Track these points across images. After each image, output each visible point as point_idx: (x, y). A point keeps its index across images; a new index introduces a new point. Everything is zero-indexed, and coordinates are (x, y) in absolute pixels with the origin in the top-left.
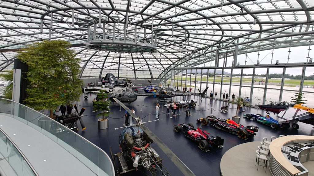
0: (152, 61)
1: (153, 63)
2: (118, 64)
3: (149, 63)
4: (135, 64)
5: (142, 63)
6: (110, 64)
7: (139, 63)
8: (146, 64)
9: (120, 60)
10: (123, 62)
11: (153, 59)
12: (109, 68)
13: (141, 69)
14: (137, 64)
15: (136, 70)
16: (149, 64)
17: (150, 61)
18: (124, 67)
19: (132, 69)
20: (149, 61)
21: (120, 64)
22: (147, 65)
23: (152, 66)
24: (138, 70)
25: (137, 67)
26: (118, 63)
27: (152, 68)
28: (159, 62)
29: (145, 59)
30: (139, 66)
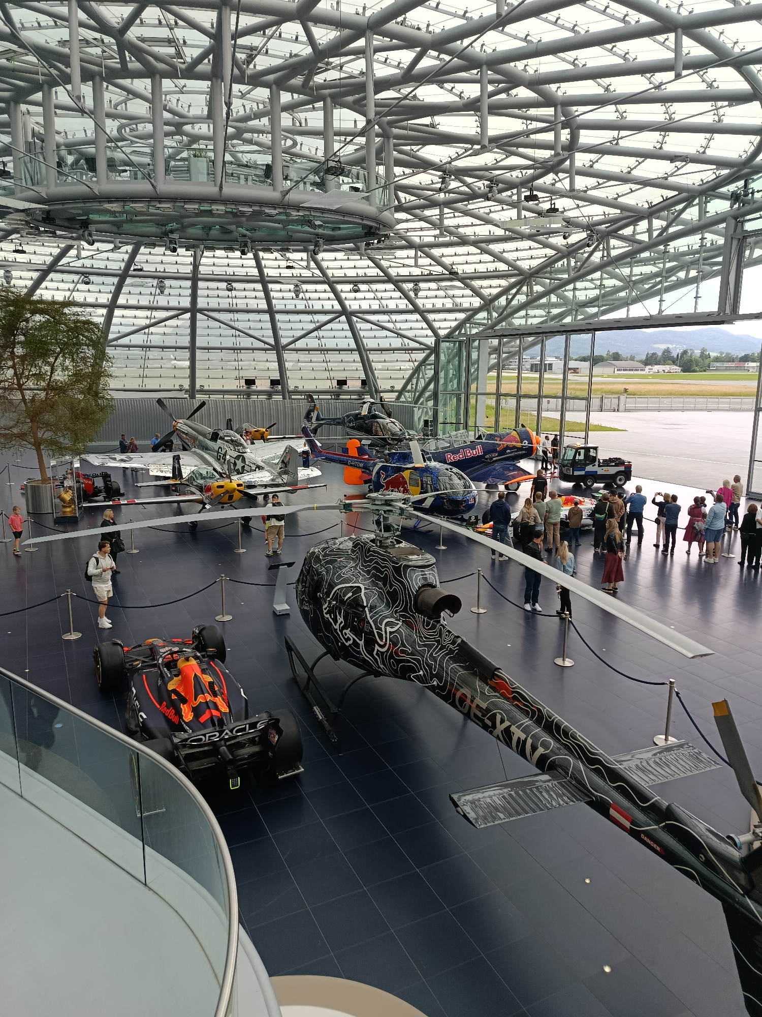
0: (371, 295)
1: (375, 306)
2: (188, 315)
3: (353, 305)
4: (278, 317)
5: (317, 306)
6: (141, 318)
7: (301, 305)
8: (340, 314)
9: (194, 296)
10: (214, 304)
11: (374, 287)
12: (137, 339)
13: (311, 342)
14: (288, 312)
15: (284, 348)
16: (354, 313)
17: (358, 295)
18: (218, 332)
19: (262, 345)
20: (353, 295)
21: (199, 316)
22: (343, 318)
23: (369, 326)
24: (300, 344)
25: (291, 333)
26: (185, 311)
27: (372, 334)
28: (406, 301)
29: (332, 283)
30: (300, 326)
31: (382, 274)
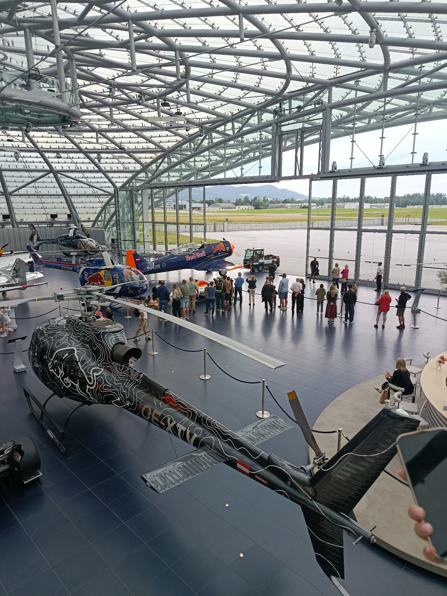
0: (70, 160)
1: (73, 167)
3: (58, 167)
5: (32, 166)
7: (20, 166)
8: (49, 172)
11: (71, 155)
13: (30, 190)
14: (12, 170)
15: (11, 194)
16: (59, 172)
17: (60, 160)
20: (57, 160)
22: (51, 175)
23: (70, 180)
24: (21, 191)
25: (15, 184)
27: (72, 185)
28: (93, 165)
29: (41, 152)
30: (21, 179)
31: (75, 147)
